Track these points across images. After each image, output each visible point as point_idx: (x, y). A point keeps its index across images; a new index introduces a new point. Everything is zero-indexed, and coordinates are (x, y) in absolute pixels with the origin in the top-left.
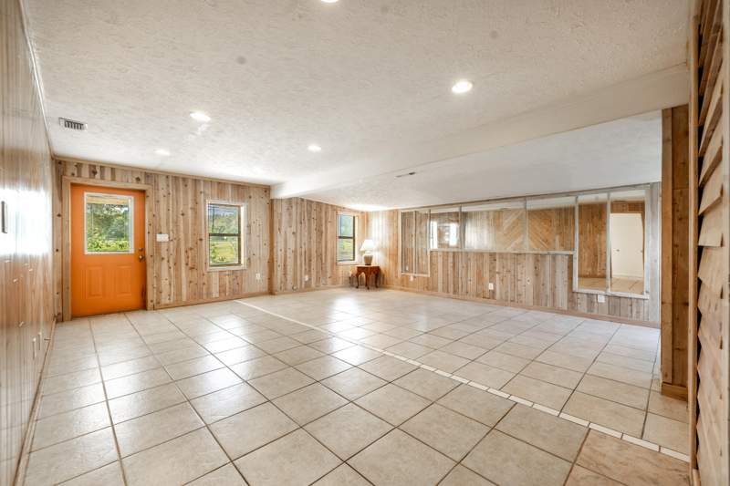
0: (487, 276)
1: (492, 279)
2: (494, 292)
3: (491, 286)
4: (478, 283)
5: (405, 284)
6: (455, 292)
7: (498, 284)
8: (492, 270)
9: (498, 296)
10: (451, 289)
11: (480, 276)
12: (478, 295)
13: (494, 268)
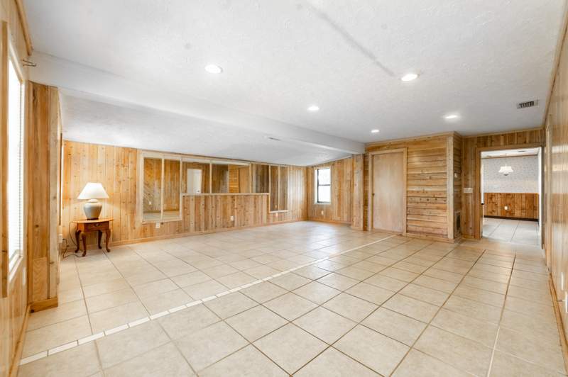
0: (229, 211)
1: (233, 214)
2: (234, 222)
3: (232, 218)
4: (224, 218)
5: (148, 234)
6: (206, 228)
7: (236, 216)
8: (233, 207)
9: (236, 224)
10: (203, 226)
11: (225, 212)
12: (224, 227)
13: (234, 205)
